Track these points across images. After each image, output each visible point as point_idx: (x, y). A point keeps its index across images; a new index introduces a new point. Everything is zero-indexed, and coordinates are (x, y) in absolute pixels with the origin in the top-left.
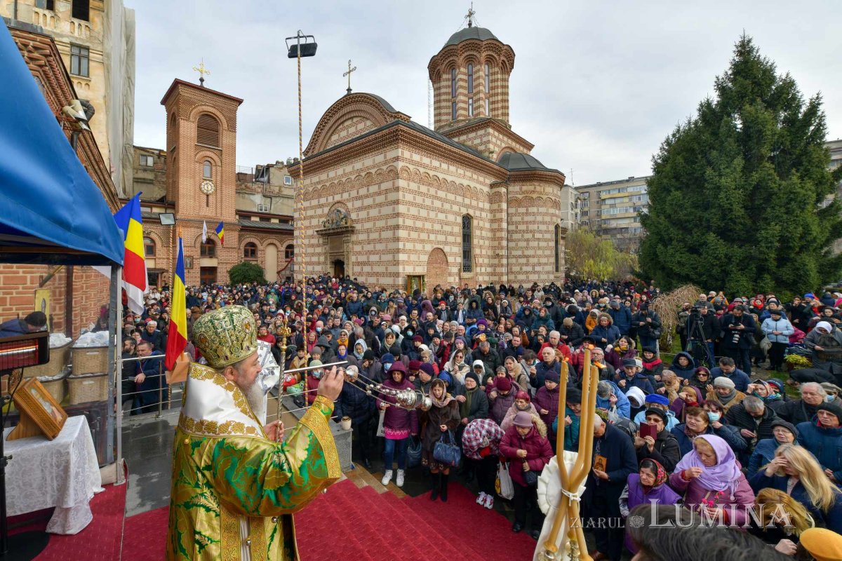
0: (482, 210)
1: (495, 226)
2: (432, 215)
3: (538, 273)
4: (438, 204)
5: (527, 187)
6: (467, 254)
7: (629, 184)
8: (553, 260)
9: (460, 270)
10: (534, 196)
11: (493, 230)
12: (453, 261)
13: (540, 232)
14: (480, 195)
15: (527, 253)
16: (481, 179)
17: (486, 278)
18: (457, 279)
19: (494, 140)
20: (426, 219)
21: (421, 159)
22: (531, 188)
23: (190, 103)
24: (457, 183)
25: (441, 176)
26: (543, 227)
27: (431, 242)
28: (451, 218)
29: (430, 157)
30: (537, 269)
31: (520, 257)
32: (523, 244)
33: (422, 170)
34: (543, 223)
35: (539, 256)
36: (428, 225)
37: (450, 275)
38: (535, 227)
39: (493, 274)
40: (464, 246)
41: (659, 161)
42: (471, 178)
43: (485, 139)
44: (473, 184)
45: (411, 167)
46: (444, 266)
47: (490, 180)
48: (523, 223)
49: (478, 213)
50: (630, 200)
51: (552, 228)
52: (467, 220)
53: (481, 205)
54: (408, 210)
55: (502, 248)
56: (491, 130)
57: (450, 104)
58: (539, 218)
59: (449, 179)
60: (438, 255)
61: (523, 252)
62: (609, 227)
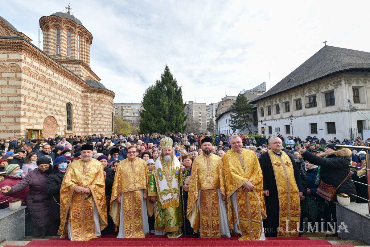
0: (77, 102)
1: (85, 109)
2: (47, 99)
3: (105, 132)
4: (50, 94)
5: (100, 96)
6: (69, 121)
7: (132, 105)
8: (111, 127)
9: (65, 129)
10: (103, 100)
11: (84, 112)
12: (61, 124)
13: (106, 115)
14: (76, 95)
15: (100, 123)
16: (77, 87)
18: (63, 134)
19: (83, 71)
20: (43, 101)
21: (40, 66)
22: (102, 96)
24: (64, 86)
25: (53, 80)
26: (107, 113)
27: (46, 113)
28: (59, 103)
29: (46, 68)
30: (105, 130)
31: (96, 125)
33: (40, 73)
34: (107, 111)
35: (105, 125)
36: (44, 105)
37: (59, 131)
38: (104, 112)
40: (67, 117)
41: (145, 96)
42: (71, 85)
43: (77, 69)
44: (72, 89)
45: (32, 69)
46: (55, 126)
47: (82, 89)
48: (98, 110)
49: (75, 103)
50: (132, 110)
51: (111, 114)
52: (69, 106)
53: (77, 100)
54: (29, 93)
55: (88, 120)
56: (81, 66)
57: (56, 46)
58: (105, 109)
59: (59, 82)
60: (51, 120)
61: (98, 123)
62: (126, 119)
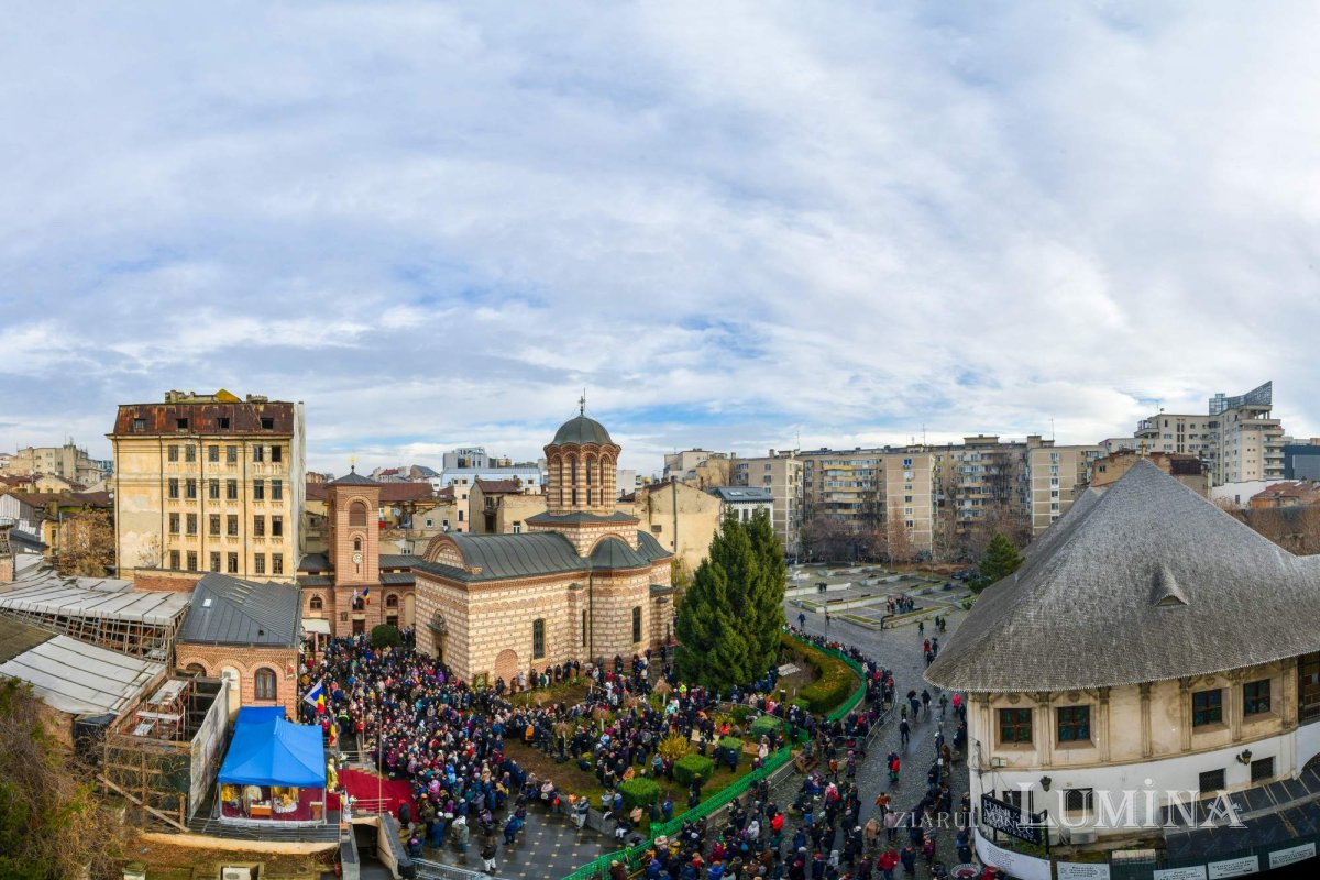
0: (556, 610)
3: (616, 647)
5: (607, 582)
8: (630, 636)
9: (530, 659)
10: (613, 589)
12: (523, 654)
13: (618, 616)
14: (556, 599)
15: (607, 632)
17: (565, 656)
18: (527, 667)
23: (344, 496)
26: (621, 612)
30: (615, 644)
32: (604, 625)
34: (621, 609)
37: (519, 665)
38: (613, 613)
39: (571, 652)
40: (535, 642)
47: (569, 584)
48: (604, 609)
49: (551, 615)
51: (630, 611)
52: (539, 623)
53: (556, 606)
58: (617, 606)
61: (603, 632)
